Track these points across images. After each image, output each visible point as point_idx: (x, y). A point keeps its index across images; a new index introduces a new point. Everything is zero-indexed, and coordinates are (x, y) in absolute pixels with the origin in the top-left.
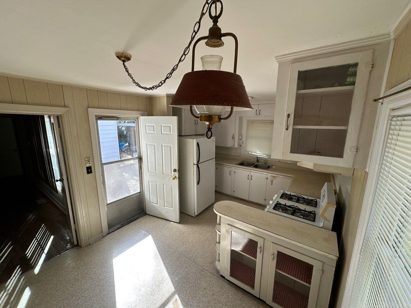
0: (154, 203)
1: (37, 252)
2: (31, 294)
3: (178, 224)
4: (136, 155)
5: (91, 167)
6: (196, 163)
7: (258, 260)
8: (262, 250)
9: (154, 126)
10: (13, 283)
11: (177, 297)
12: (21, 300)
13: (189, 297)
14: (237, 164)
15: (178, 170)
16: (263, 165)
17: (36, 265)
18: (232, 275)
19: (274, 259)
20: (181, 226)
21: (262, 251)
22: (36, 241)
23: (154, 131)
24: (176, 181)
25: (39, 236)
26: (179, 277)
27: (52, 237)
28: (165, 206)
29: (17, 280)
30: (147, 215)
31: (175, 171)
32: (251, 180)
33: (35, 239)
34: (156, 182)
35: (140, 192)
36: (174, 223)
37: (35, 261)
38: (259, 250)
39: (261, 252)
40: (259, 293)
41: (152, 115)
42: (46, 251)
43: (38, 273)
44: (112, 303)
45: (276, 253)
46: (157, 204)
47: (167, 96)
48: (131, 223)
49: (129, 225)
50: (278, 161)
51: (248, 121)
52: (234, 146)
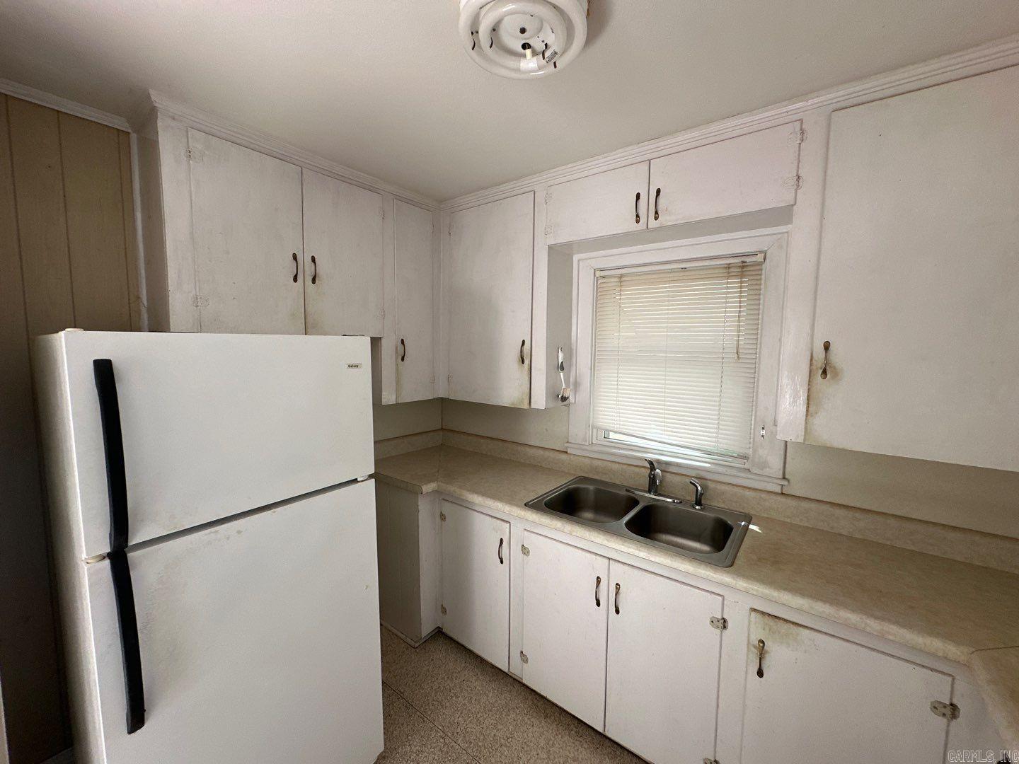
32: (617, 610)
50: (778, 489)
51: (598, 274)
52: (527, 401)
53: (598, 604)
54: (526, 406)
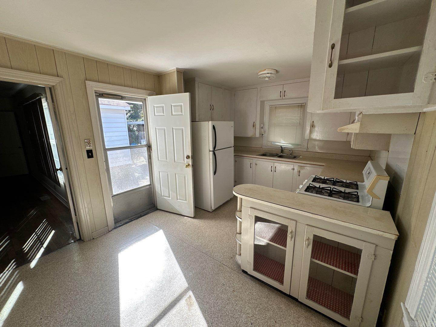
0: (166, 197)
1: (35, 247)
2: (24, 288)
3: (192, 219)
4: (144, 142)
5: (92, 150)
6: (211, 149)
7: (289, 249)
8: (294, 235)
9: (163, 107)
10: (5, 277)
11: (190, 293)
12: (12, 294)
13: (205, 293)
14: (259, 155)
15: (192, 156)
16: (288, 155)
17: (34, 259)
18: (255, 269)
19: (308, 245)
20: (196, 221)
21: (294, 237)
22: (36, 235)
23: (163, 113)
24: (190, 170)
25: (39, 230)
26: (193, 272)
27: (53, 232)
28: (177, 199)
29: (10, 274)
30: (157, 211)
31: (188, 157)
32: (275, 171)
33: (35, 233)
34: (166, 172)
35: (150, 185)
36: (188, 218)
37: (32, 255)
38: (289, 236)
39: (292, 238)
40: (289, 289)
41: (160, 93)
42: (45, 245)
43: (34, 267)
44: (115, 299)
45: (312, 238)
46: (169, 197)
47: (177, 71)
48: (141, 218)
49: (138, 220)
50: (306, 150)
51: (271, 106)
52: (254, 135)
53: (272, 171)
54: (254, 136)
